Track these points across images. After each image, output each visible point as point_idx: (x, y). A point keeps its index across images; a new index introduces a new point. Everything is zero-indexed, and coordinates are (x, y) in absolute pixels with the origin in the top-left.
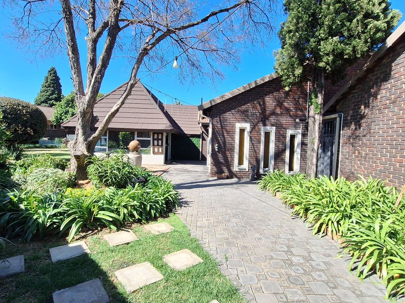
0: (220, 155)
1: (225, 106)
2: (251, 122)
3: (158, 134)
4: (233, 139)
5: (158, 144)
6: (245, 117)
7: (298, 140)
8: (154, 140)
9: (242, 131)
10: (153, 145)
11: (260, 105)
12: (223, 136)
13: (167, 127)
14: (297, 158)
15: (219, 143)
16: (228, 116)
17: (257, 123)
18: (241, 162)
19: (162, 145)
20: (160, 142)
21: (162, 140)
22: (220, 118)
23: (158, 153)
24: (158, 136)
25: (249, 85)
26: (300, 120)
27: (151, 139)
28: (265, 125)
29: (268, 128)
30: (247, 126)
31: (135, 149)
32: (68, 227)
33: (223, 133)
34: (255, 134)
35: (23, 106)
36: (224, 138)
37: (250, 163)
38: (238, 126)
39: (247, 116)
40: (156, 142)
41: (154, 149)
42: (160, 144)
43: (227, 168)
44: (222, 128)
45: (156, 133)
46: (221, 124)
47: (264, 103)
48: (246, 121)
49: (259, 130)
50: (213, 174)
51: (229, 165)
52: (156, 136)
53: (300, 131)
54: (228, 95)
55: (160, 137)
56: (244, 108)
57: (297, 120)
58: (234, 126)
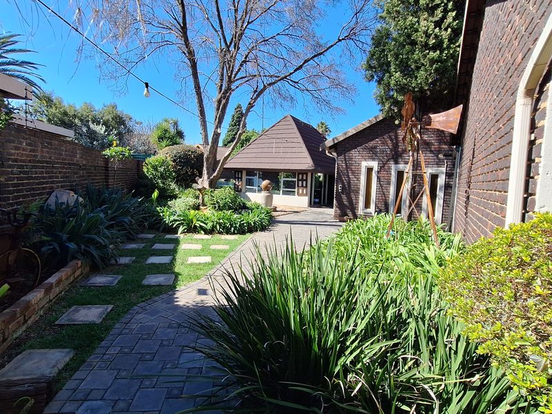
0: (344, 197)
1: (351, 142)
2: (380, 160)
3: (303, 174)
4: (358, 179)
5: (302, 185)
6: (373, 154)
7: (441, 181)
8: (298, 180)
9: (370, 170)
10: (298, 186)
11: (392, 140)
12: (348, 176)
13: (309, 167)
14: (439, 203)
15: (343, 184)
16: (355, 154)
17: (388, 161)
18: (367, 205)
19: (306, 187)
20: (305, 182)
21: (306, 180)
22: (345, 156)
23: (302, 195)
24: (303, 176)
25: (376, 118)
26: (444, 156)
27: (296, 180)
28: (397, 163)
29: (401, 166)
30: (375, 165)
31: (267, 188)
32: (178, 227)
33: (348, 173)
34: (383, 173)
35: (192, 152)
36: (349, 178)
37: (376, 206)
38: (365, 164)
39: (375, 154)
40: (300, 182)
41: (298, 190)
42: (304, 185)
43: (351, 211)
44: (347, 168)
45: (300, 174)
46: (346, 164)
47: (396, 137)
48: (373, 159)
49: (390, 168)
50: (335, 216)
51: (353, 208)
52: (300, 176)
53: (444, 169)
54: (352, 132)
55: (304, 178)
56: (371, 144)
57: (441, 156)
58: (359, 165)
